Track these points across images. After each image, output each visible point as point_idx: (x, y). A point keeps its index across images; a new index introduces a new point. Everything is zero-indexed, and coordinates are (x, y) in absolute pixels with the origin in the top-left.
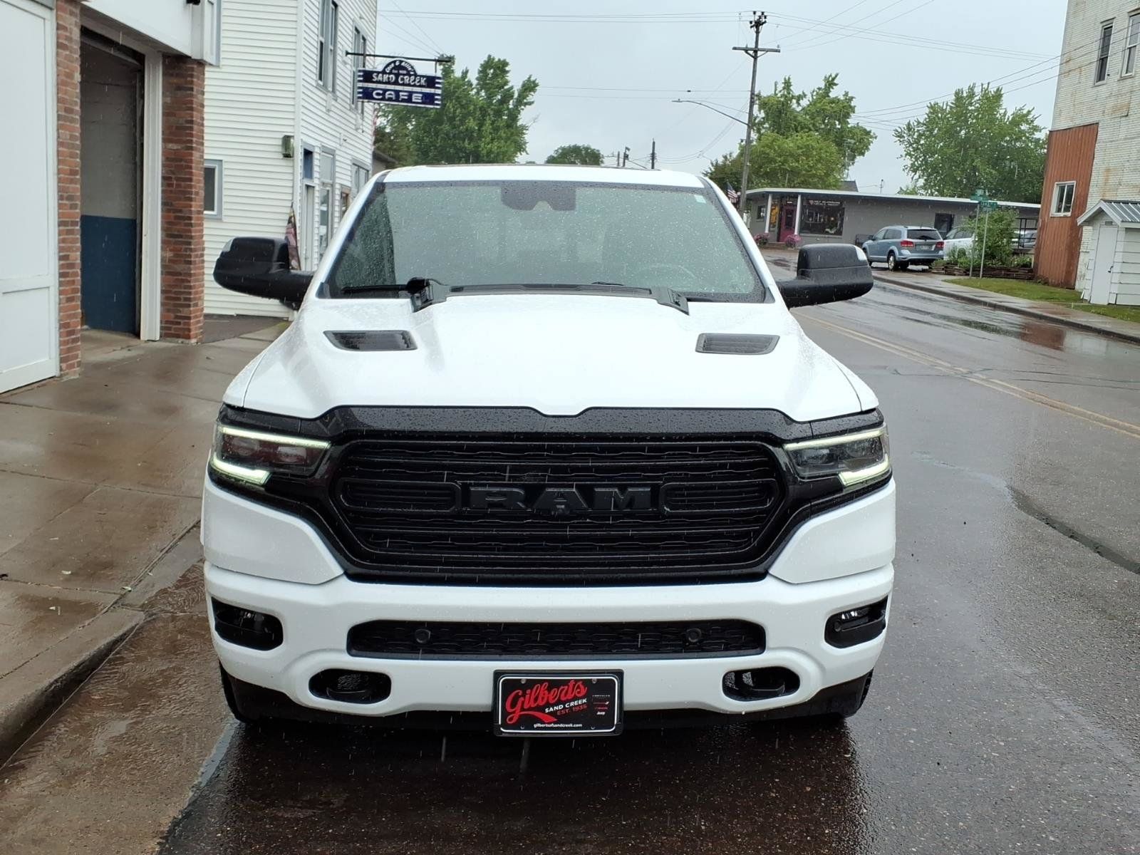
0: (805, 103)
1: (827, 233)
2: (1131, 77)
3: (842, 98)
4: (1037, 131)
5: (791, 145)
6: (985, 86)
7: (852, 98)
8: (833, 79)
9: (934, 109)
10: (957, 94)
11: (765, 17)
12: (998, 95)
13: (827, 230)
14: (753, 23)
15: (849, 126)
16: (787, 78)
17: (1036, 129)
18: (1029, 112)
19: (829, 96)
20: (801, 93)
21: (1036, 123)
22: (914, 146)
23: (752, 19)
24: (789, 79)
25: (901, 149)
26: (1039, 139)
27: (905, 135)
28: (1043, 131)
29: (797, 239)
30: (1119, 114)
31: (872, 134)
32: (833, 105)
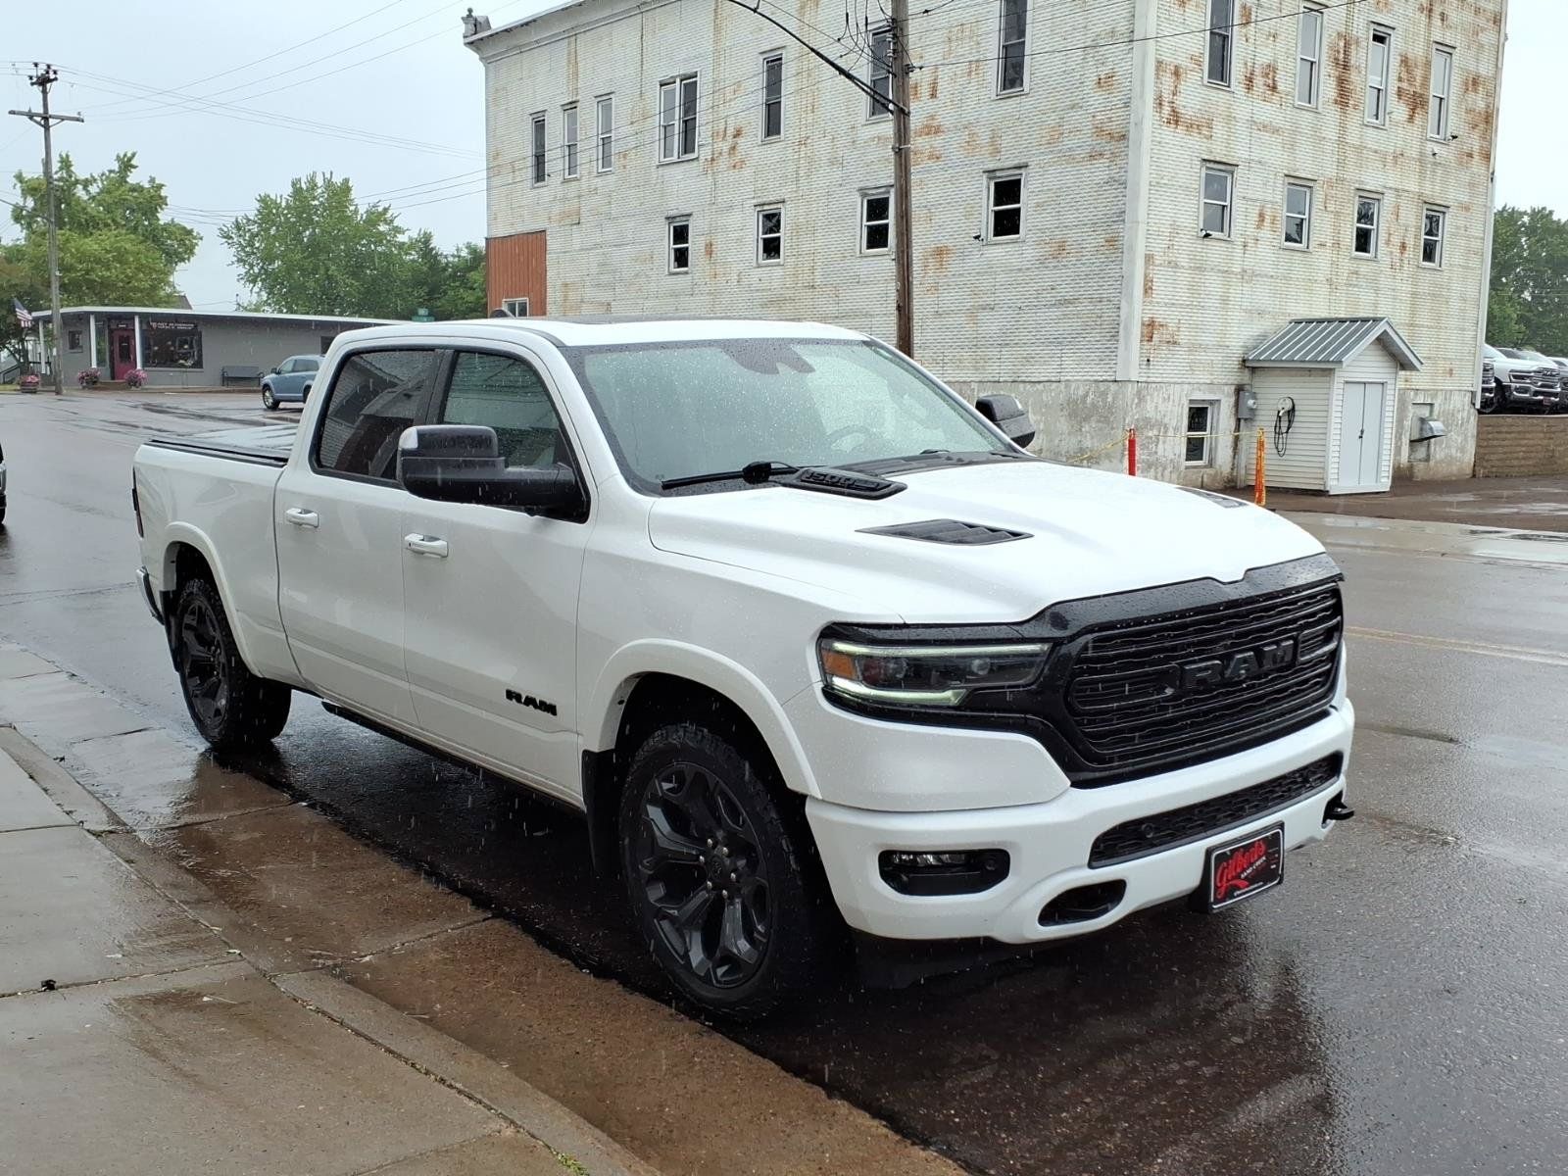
0: (94, 189)
1: (183, 366)
2: (576, 179)
3: (147, 186)
4: (399, 233)
5: (96, 247)
6: (328, 176)
7: (160, 186)
8: (130, 160)
9: (265, 201)
10: (294, 184)
11: (55, 72)
12: (346, 188)
13: (181, 361)
14: (35, 80)
15: (162, 222)
16: (64, 156)
17: (398, 230)
18: (386, 210)
19: (126, 182)
20: (89, 177)
21: (395, 224)
22: (248, 249)
23: (34, 73)
24: (67, 156)
25: (229, 253)
26: (404, 244)
27: (233, 236)
28: (406, 233)
29: (143, 374)
30: (568, 221)
31: (195, 234)
32: (135, 194)
